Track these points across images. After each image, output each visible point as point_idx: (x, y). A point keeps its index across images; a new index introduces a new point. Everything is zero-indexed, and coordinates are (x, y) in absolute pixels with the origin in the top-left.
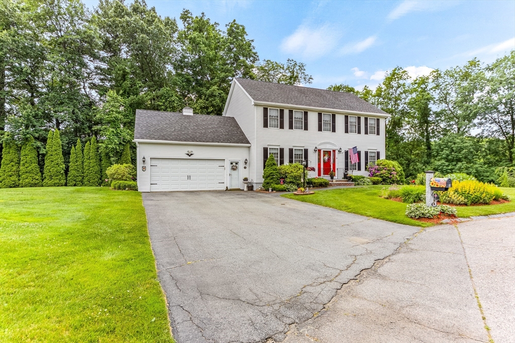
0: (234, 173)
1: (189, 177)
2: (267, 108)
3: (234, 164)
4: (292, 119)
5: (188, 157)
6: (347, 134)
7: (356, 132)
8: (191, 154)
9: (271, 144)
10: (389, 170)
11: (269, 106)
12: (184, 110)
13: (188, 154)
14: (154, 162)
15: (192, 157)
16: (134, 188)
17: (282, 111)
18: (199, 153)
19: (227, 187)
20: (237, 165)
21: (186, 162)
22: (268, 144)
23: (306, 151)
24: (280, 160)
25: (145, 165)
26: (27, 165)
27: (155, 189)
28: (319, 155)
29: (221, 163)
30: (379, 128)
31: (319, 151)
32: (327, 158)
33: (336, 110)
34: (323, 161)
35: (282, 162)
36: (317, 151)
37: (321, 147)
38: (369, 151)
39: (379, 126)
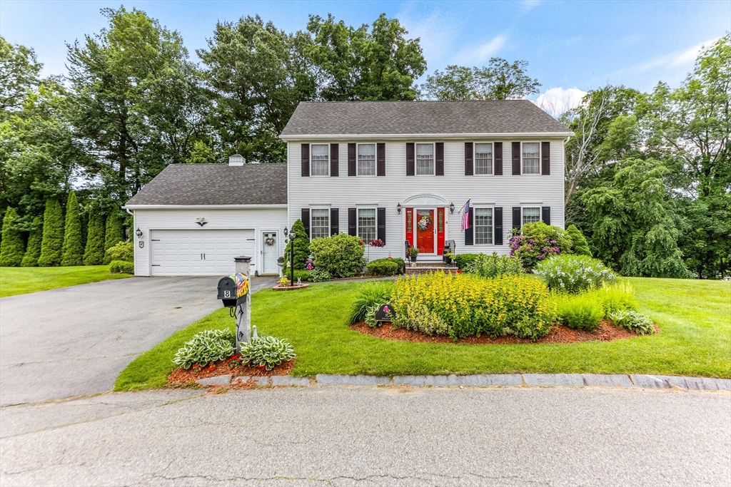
0: (268, 249)
1: (203, 256)
2: (308, 145)
3: (270, 236)
4: (355, 158)
5: (199, 227)
6: (469, 177)
8: (204, 223)
9: (316, 203)
10: (538, 244)
11: (312, 141)
12: (231, 159)
13: (199, 223)
14: (156, 236)
15: (205, 227)
16: (130, 271)
17: (335, 148)
18: (215, 220)
19: (256, 272)
20: (274, 238)
21: (199, 234)
22: (310, 203)
23: (382, 212)
24: (332, 229)
25: (143, 240)
26: (110, 239)
27: (157, 272)
29: (249, 235)
30: (549, 160)
31: (409, 210)
32: (425, 224)
33: (445, 135)
34: (418, 228)
35: (335, 231)
36: (404, 211)
37: (409, 204)
38: (522, 206)
39: (549, 156)
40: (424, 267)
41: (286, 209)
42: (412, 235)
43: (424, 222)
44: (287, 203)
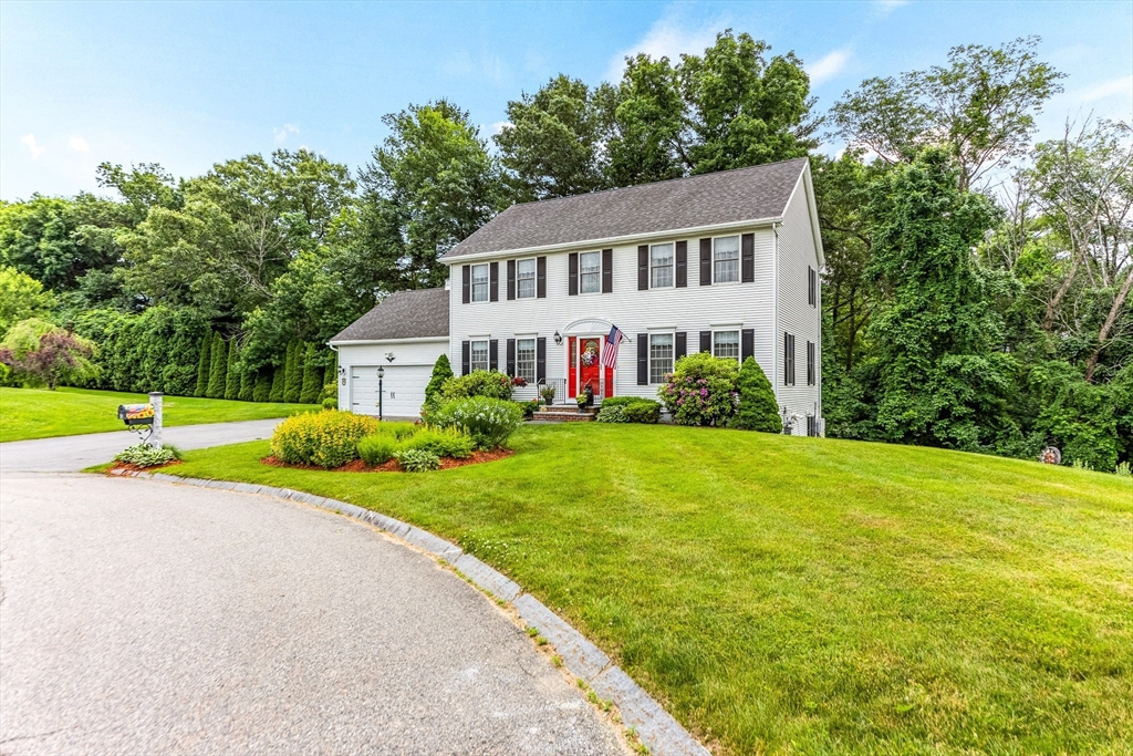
1: (393, 395)
2: (469, 267)
4: (514, 277)
7: (672, 285)
8: (393, 359)
9: (475, 334)
11: (471, 262)
13: (389, 359)
14: (357, 372)
15: (393, 363)
17: (495, 267)
18: (402, 355)
21: (389, 371)
23: (542, 343)
24: (491, 364)
25: (345, 377)
28: (571, 350)
30: (753, 260)
31: (572, 340)
32: (589, 357)
33: (612, 239)
34: (581, 362)
35: (494, 366)
36: (566, 341)
37: (572, 332)
38: (713, 330)
39: (752, 255)
40: (558, 413)
41: (448, 342)
42: (575, 371)
43: (588, 355)
44: (448, 335)
